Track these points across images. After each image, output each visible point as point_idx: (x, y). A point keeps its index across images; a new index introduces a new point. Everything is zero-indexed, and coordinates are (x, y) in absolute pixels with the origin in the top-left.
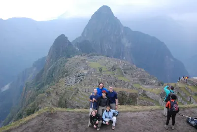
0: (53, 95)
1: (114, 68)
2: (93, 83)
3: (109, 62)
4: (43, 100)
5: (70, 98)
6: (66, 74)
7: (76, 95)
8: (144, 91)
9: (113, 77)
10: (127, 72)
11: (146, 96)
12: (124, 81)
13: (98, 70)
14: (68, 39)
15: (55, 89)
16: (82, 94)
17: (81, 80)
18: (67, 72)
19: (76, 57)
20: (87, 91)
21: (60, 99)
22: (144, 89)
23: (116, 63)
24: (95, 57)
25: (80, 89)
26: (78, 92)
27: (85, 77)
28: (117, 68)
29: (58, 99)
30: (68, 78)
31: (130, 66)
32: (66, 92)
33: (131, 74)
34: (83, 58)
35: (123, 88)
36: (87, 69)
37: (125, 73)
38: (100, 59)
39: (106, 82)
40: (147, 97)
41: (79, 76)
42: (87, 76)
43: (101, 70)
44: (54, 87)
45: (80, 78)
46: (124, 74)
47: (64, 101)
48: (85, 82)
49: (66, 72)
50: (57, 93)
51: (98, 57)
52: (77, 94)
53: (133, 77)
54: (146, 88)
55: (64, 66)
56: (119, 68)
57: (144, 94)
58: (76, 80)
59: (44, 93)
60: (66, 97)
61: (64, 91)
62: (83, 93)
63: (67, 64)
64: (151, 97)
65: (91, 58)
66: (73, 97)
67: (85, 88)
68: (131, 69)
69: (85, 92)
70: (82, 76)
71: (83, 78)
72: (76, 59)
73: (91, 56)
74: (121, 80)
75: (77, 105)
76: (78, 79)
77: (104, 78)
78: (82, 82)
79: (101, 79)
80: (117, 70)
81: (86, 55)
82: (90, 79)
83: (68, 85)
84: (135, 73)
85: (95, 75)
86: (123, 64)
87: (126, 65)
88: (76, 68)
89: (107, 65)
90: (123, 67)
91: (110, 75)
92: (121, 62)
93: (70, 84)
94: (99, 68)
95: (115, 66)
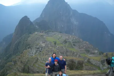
0: (19, 63)
1: (65, 42)
2: (49, 54)
3: (62, 37)
4: (10, 67)
5: (32, 66)
6: (28, 46)
8: (89, 59)
9: (64, 48)
10: (76, 44)
11: (90, 62)
12: (73, 52)
13: (53, 43)
14: (30, 19)
15: (20, 58)
17: (40, 51)
21: (24, 66)
22: (89, 57)
23: (67, 37)
24: (50, 33)
25: (39, 58)
27: (43, 49)
28: (68, 42)
29: (23, 67)
30: (30, 50)
31: (78, 40)
32: (28, 61)
33: (79, 46)
34: (41, 34)
35: (72, 56)
36: (45, 43)
38: (55, 34)
39: (60, 53)
40: (91, 64)
43: (55, 43)
44: (19, 57)
45: (39, 49)
46: (73, 46)
48: (43, 52)
49: (28, 45)
50: (21, 62)
51: (53, 33)
52: (37, 62)
53: (80, 48)
54: (90, 57)
55: (27, 40)
56: (70, 42)
57: (89, 61)
58: (36, 51)
59: (11, 61)
60: (28, 65)
61: (27, 60)
62: (42, 61)
63: (29, 39)
64: (94, 63)
65: (48, 34)
66: (34, 64)
67: (43, 57)
68: (78, 42)
69: (44, 60)
70: (41, 48)
71: (42, 49)
72: (37, 35)
73: (48, 32)
74: (71, 51)
75: (37, 70)
76: (38, 50)
77: (58, 50)
78: (41, 52)
79: (55, 50)
80: (68, 43)
81: (44, 32)
82: (47, 51)
83: (30, 55)
84: (81, 45)
85: (51, 47)
86: (73, 38)
87: (74, 39)
88: (36, 42)
89: (60, 40)
90: (72, 41)
91: (62, 47)
92: (70, 37)
93: (32, 54)
94: (54, 41)
95: (66, 40)
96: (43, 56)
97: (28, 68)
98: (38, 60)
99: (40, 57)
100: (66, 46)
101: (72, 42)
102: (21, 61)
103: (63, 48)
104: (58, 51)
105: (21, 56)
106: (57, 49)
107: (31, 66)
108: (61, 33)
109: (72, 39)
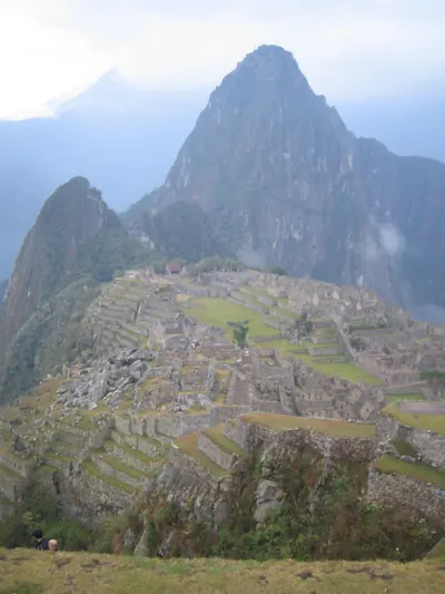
1: (305, 326)
2: (180, 395)
3: (284, 296)
5: (76, 469)
7: (102, 449)
8: (405, 430)
9: (285, 364)
10: (366, 339)
11: (414, 453)
12: (344, 383)
15: (16, 422)
16: (127, 448)
17: (134, 380)
18: (90, 345)
19: (132, 275)
20: (150, 431)
23: (316, 301)
24: (221, 274)
25: (121, 424)
26: (109, 439)
27: (149, 368)
28: (319, 325)
29: (24, 474)
30: (76, 370)
31: (379, 315)
32: (58, 438)
33: (388, 353)
34: (162, 281)
37: (355, 344)
38: (246, 284)
39: (251, 388)
40: (420, 462)
41: (127, 363)
42: (161, 363)
43: (241, 335)
44: (16, 412)
45: (129, 370)
46: (352, 351)
47: (48, 482)
48: (150, 387)
49: (86, 346)
51: (238, 277)
52: (107, 446)
53: (390, 363)
55: (79, 319)
56: (330, 326)
57: (404, 447)
58: (111, 382)
60: (58, 463)
61: (50, 434)
62: (132, 441)
63: (93, 310)
64: (436, 459)
65: (205, 282)
66: (88, 460)
67: (145, 416)
68: (382, 326)
69: (145, 435)
70: (138, 363)
71: (143, 369)
72: (133, 284)
73: (206, 271)
74: (332, 380)
75: (103, 498)
76: (119, 375)
77: (243, 371)
78: (137, 389)
79: (226, 372)
80: (319, 332)
81: (184, 271)
82: (171, 378)
83: (71, 405)
84: (401, 347)
85: (200, 358)
86: (347, 303)
87: (359, 307)
88: (129, 327)
89: (274, 313)
90: (345, 319)
91: (273, 357)
92: (336, 295)
93: (80, 400)
94: (231, 324)
95: (309, 316)
96: (141, 411)
97: (57, 484)
98: (114, 435)
99: (126, 416)
100: (306, 352)
101: (346, 325)
102: (17, 439)
103: (277, 364)
104: (243, 377)
105: (25, 409)
106: (237, 365)
107: (71, 468)
108: (281, 278)
109: (342, 308)
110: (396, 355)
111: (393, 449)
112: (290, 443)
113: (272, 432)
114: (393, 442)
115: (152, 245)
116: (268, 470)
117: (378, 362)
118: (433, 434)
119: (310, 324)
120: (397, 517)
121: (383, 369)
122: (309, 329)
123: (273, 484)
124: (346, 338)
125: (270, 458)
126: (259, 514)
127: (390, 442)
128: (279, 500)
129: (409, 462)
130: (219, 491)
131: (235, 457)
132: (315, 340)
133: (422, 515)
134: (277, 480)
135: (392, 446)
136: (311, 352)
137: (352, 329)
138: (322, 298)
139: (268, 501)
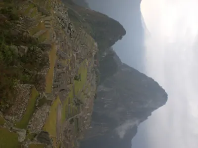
1: (78, 103)
3: (88, 97)
7: (39, 11)
8: (50, 103)
10: (74, 124)
11: (39, 106)
16: (40, 18)
17: (63, 28)
19: (96, 44)
23: (87, 107)
24: (95, 77)
26: (43, 14)
28: (79, 108)
33: (70, 131)
37: (72, 121)
38: (92, 85)
40: (35, 108)
43: (76, 78)
46: (70, 119)
51: (94, 82)
53: (66, 131)
56: (79, 112)
58: (63, 20)
65: (92, 72)
68: (78, 130)
73: (96, 72)
76: (65, 24)
80: (76, 108)
81: (95, 65)
84: (71, 136)
86: (86, 118)
87: (84, 122)
88: (78, 42)
89: (83, 93)
90: (81, 117)
91: (71, 83)
92: (88, 114)
93: (57, 8)
94: (80, 75)
95: (82, 105)
100: (69, 103)
101: (79, 117)
103: (68, 84)
108: (94, 97)
109: (84, 116)
110: (68, 134)
111: (41, 97)
112: (43, 60)
113: (48, 52)
114: (44, 98)
115: (103, 57)
116: (32, 49)
117: (66, 128)
118: (48, 113)
119: (79, 105)
120: (10, 94)
121: (64, 130)
122: (77, 104)
123: (26, 51)
124: (74, 117)
125: (38, 50)
126: (13, 47)
127: (44, 96)
128: (19, 54)
129: (36, 103)
130: (23, 32)
131: (37, 39)
132: (74, 106)
133: (10, 106)
134: (27, 53)
135: (43, 97)
136: (70, 105)
137: (77, 119)
138: (88, 109)
139: (19, 49)
